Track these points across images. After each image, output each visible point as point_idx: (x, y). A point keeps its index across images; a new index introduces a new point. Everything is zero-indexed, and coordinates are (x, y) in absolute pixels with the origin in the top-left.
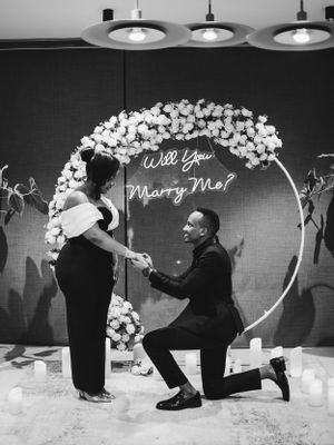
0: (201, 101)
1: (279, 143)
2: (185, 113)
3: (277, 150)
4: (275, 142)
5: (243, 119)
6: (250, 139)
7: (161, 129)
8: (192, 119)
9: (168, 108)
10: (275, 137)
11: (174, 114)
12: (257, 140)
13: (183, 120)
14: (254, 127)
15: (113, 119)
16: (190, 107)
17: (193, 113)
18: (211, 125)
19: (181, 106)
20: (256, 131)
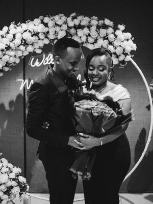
0: (73, 15)
1: (134, 47)
2: (59, 23)
3: (132, 52)
4: (131, 46)
5: (105, 27)
6: (111, 43)
7: (41, 36)
8: (65, 27)
9: (46, 20)
10: (131, 42)
11: (51, 24)
12: (116, 43)
13: (58, 29)
14: (114, 33)
15: (5, 29)
16: (64, 18)
17: (66, 23)
18: (80, 32)
19: (57, 18)
20: (116, 36)
